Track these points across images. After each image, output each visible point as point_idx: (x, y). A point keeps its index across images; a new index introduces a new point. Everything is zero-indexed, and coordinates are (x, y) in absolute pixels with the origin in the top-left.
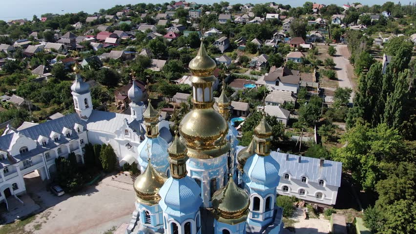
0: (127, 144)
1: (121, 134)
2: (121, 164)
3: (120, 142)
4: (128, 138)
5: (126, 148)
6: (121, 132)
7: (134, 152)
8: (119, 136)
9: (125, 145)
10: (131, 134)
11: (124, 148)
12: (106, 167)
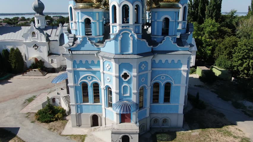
0: (34, 45)
1: (29, 38)
2: (29, 65)
3: (28, 45)
4: (35, 39)
5: (33, 49)
6: (28, 36)
7: (41, 52)
8: (26, 39)
9: (32, 46)
10: (38, 35)
11: (32, 49)
12: (15, 67)
